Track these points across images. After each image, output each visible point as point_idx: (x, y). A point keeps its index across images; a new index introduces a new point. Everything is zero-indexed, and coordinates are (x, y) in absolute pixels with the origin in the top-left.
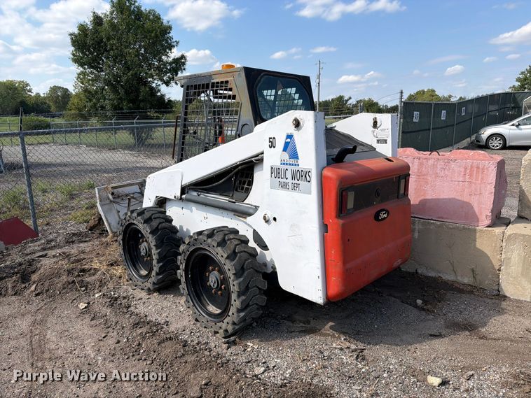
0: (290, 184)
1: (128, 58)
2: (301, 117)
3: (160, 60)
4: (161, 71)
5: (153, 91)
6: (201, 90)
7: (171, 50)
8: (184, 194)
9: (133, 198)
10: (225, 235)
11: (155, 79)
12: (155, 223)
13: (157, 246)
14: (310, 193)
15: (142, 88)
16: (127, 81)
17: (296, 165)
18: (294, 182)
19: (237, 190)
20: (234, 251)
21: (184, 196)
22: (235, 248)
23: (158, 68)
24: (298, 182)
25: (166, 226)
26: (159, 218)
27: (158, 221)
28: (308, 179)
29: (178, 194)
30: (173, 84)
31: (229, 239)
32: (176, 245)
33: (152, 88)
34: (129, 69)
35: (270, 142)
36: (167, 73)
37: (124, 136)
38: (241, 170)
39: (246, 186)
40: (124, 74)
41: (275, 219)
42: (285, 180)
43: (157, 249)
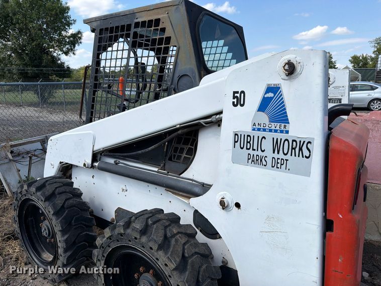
0: (269, 160)
1: (32, 31)
2: (298, 59)
3: (60, 34)
4: (61, 43)
5: (54, 60)
6: (119, 33)
7: (69, 26)
8: (97, 161)
9: (35, 155)
10: (166, 227)
11: (56, 50)
12: (59, 201)
13: (63, 232)
14: (308, 174)
15: (45, 56)
16: (31, 50)
17: (282, 132)
18: (276, 156)
19: (170, 159)
20: (183, 255)
21: (96, 164)
22: (184, 249)
23: (58, 41)
24: (285, 157)
25: (75, 202)
26: (65, 192)
27: (64, 197)
28: (306, 153)
29: (89, 161)
30: (71, 54)
31: (174, 236)
32: (87, 226)
33: (53, 57)
34: (33, 41)
35: (234, 97)
36: (66, 45)
37: (31, 96)
38: (182, 135)
39: (184, 155)
40: (28, 44)
41: (238, 205)
42: (260, 153)
43: (63, 235)
